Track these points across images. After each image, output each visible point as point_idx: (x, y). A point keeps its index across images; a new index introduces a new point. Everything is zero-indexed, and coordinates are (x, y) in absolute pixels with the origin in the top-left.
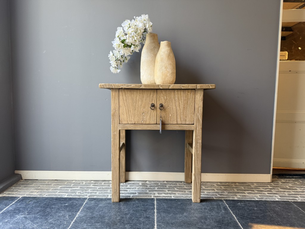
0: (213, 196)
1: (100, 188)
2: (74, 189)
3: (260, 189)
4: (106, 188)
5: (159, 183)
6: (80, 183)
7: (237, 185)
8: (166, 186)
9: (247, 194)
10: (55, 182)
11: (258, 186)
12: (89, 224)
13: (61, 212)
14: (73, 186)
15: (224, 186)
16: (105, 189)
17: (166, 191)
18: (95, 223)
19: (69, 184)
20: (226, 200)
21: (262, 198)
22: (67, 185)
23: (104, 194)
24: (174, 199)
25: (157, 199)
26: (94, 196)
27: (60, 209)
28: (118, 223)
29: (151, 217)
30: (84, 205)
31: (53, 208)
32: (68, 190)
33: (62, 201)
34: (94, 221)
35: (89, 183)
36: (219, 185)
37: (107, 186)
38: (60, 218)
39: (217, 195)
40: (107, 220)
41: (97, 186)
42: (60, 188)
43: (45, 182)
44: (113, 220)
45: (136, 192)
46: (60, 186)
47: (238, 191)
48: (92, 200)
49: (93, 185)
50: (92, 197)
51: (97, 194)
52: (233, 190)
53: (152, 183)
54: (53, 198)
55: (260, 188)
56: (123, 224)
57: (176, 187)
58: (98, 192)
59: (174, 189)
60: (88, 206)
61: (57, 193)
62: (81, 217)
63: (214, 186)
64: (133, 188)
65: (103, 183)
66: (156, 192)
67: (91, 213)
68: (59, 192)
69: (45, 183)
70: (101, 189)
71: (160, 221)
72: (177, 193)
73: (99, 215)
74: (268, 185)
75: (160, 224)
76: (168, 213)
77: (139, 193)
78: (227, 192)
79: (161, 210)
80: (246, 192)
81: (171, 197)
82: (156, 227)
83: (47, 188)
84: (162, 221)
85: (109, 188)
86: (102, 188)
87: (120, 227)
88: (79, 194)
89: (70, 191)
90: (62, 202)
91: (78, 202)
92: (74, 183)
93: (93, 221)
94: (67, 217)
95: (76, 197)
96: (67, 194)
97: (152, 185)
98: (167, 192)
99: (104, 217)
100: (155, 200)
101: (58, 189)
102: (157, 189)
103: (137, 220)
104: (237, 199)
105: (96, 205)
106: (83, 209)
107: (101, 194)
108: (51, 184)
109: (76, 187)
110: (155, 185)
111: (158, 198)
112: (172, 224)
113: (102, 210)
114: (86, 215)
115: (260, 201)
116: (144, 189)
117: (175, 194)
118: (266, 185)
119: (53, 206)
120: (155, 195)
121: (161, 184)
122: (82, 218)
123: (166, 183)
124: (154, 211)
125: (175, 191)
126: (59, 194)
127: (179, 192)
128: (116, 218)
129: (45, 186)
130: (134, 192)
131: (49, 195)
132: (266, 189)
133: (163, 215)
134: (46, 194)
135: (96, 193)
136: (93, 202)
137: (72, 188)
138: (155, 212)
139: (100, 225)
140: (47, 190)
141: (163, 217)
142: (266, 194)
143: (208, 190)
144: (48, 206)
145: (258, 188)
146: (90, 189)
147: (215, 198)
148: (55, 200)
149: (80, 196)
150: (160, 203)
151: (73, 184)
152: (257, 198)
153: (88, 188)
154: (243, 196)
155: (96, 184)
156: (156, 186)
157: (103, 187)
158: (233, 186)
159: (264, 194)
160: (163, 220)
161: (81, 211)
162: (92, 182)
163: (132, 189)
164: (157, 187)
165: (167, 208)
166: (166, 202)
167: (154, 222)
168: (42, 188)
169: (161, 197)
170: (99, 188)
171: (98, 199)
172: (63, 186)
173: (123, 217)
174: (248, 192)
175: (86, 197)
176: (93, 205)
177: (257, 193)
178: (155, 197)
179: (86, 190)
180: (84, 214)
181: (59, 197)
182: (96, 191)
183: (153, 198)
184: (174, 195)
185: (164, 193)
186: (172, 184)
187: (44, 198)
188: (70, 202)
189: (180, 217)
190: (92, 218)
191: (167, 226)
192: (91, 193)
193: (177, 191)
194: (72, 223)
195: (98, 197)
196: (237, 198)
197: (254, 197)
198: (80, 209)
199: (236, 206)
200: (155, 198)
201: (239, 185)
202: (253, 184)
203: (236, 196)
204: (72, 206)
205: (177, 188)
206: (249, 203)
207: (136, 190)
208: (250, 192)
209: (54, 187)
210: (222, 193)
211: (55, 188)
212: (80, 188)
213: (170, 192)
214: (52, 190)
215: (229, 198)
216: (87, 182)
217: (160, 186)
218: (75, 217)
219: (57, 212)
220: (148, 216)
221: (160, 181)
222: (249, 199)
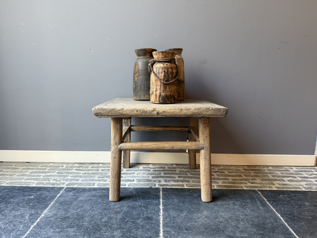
0: (241, 185)
1: (85, 173)
2: (49, 174)
3: (302, 175)
4: (93, 173)
5: (166, 167)
6: (59, 167)
7: (270, 170)
8: (175, 171)
9: (288, 183)
10: (25, 165)
11: (299, 171)
12: (57, 230)
13: (20, 210)
14: (48, 170)
15: (254, 171)
16: (92, 175)
17: (175, 178)
18: (67, 227)
19: (43, 168)
20: (261, 190)
21: (311, 188)
22: (40, 169)
23: (89, 182)
24: (188, 188)
25: (163, 188)
26: (74, 184)
27: (20, 204)
28: (104, 228)
29: (154, 217)
30: (57, 197)
31: (10, 203)
32: (40, 176)
33: (28, 191)
34: (67, 224)
35: (71, 167)
36: (247, 170)
37: (96, 171)
38: (15, 219)
39: (246, 184)
40: (87, 222)
41: (82, 170)
42: (30, 173)
43: (12, 165)
44: (96, 223)
45: (135, 179)
46: (31, 171)
47: (274, 178)
48: (71, 191)
49: (76, 170)
50: (72, 186)
51: (80, 182)
52: (267, 175)
53: (156, 166)
54: (14, 188)
55: (303, 173)
56: (111, 230)
57: (189, 172)
58: (81, 179)
59: (187, 174)
60: (62, 199)
61: (23, 181)
62: (47, 218)
63: (240, 170)
64: (131, 174)
65: (91, 166)
66: (162, 179)
67: (65, 210)
68: (26, 179)
69: (11, 167)
70: (87, 175)
71: (168, 225)
72: (191, 180)
73: (75, 214)
74: (312, 170)
75: (168, 229)
76: (179, 210)
77: (139, 181)
78: (259, 179)
79: (170, 207)
80: (286, 179)
81: (183, 185)
82: (161, 234)
83: (12, 173)
84: (171, 225)
85: (97, 174)
86: (88, 173)
87: (104, 235)
88: (54, 182)
89: (42, 177)
90: (26, 193)
91: (49, 194)
92: (51, 166)
93: (65, 224)
94: (27, 217)
95: (49, 186)
96: (36, 182)
97: (156, 169)
98: (178, 178)
99: (83, 217)
100: (160, 190)
101: (26, 175)
102: (164, 174)
103: (133, 222)
104: (276, 189)
105: (75, 197)
106: (54, 204)
107: (84, 182)
108: (18, 168)
109: (52, 172)
110: (161, 169)
111: (165, 187)
112: (187, 229)
113: (82, 207)
114: (56, 215)
115: (308, 191)
116: (146, 175)
117: (188, 181)
118: (309, 170)
119: (12, 200)
120: (160, 183)
121: (168, 168)
122: (49, 219)
123: (176, 166)
124: (159, 208)
125: (188, 177)
126: (25, 181)
127: (194, 179)
128: (101, 219)
129: (10, 170)
130: (132, 179)
131: (11, 183)
132: (311, 175)
133: (173, 213)
134: (7, 182)
135: (78, 180)
136: (71, 194)
137: (45, 173)
138: (160, 210)
139: (74, 232)
140: (11, 175)
141: (173, 217)
142: (313, 182)
143: (233, 176)
144: (4, 199)
145: (300, 174)
146: (70, 175)
147: (245, 188)
148: (17, 190)
149: (54, 185)
150: (168, 195)
151: (49, 168)
152: (304, 188)
153: (68, 173)
154: (283, 185)
155: (81, 168)
156: (162, 171)
157: (90, 172)
158: (265, 171)
159: (311, 181)
160: (173, 223)
161: (51, 208)
162: (76, 165)
163: (129, 174)
164: (164, 172)
165: (178, 203)
166: (176, 193)
167: (159, 226)
168: (4, 173)
169: (169, 186)
170: (83, 174)
171: (79, 188)
172: (35, 170)
173: (112, 218)
174: (288, 179)
175: (62, 186)
176: (70, 197)
177: (301, 181)
178: (161, 185)
179: (65, 176)
180: (53, 212)
181: (24, 186)
182: (78, 178)
183: (158, 188)
184: (187, 183)
185: (174, 181)
186: (184, 168)
187: (2, 188)
188: (38, 194)
189: (199, 217)
190: (64, 219)
191: (179, 233)
192: (71, 180)
193: (191, 178)
194: (31, 228)
195: (80, 187)
196: (276, 187)
197: (299, 186)
198: (50, 204)
199: (278, 200)
200: (161, 187)
201: (273, 170)
202: (292, 168)
203: (274, 185)
204: (39, 199)
205: (191, 173)
206: (295, 196)
207: (134, 177)
208: (291, 178)
209: (22, 171)
210: (253, 181)
211: (23, 174)
212: (58, 173)
213: (182, 179)
214: (17, 176)
215: (265, 188)
216: (68, 165)
217: (168, 170)
218: (39, 217)
219: (13, 209)
220: (150, 216)
221: (167, 164)
222: (292, 189)
